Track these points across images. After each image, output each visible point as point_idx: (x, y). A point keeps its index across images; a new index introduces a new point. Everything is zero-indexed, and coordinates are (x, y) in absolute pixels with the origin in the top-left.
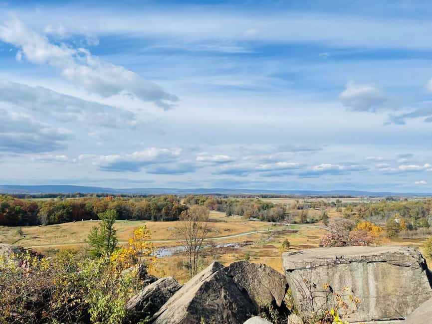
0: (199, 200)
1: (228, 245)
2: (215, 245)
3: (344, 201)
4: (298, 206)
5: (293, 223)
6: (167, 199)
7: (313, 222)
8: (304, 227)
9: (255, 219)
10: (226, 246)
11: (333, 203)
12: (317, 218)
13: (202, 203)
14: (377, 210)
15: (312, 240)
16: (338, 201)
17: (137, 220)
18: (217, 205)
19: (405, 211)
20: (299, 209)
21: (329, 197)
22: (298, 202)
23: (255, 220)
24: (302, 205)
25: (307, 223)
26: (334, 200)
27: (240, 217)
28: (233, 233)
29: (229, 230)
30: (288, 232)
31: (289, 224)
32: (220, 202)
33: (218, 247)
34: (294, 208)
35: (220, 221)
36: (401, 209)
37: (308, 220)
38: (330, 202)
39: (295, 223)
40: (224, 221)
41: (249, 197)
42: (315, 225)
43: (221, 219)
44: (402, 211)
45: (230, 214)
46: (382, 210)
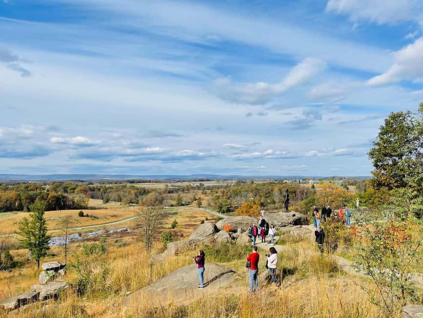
0: (67, 187)
1: (121, 229)
2: (109, 230)
3: (206, 184)
4: (168, 190)
5: (170, 206)
6: (28, 187)
7: (188, 205)
8: (181, 209)
9: (134, 204)
10: (119, 230)
11: (197, 186)
12: (189, 201)
13: (72, 191)
14: (236, 191)
15: (192, 219)
16: (201, 185)
17: (5, 211)
18: (90, 192)
19: (257, 192)
20: (169, 192)
21: (191, 181)
22: (167, 186)
23: (134, 206)
24: (172, 190)
25: (183, 205)
26: (198, 184)
27: (119, 203)
28: (120, 219)
29: (115, 216)
30: (170, 214)
31: (167, 207)
32: (92, 189)
33: (111, 232)
34: (165, 192)
35: (100, 208)
36: (254, 190)
37: (183, 203)
38: (195, 186)
39: (172, 206)
40: (104, 208)
41: (116, 183)
42: (190, 207)
43: (99, 206)
44: (255, 191)
45: (107, 201)
46: (240, 192)
